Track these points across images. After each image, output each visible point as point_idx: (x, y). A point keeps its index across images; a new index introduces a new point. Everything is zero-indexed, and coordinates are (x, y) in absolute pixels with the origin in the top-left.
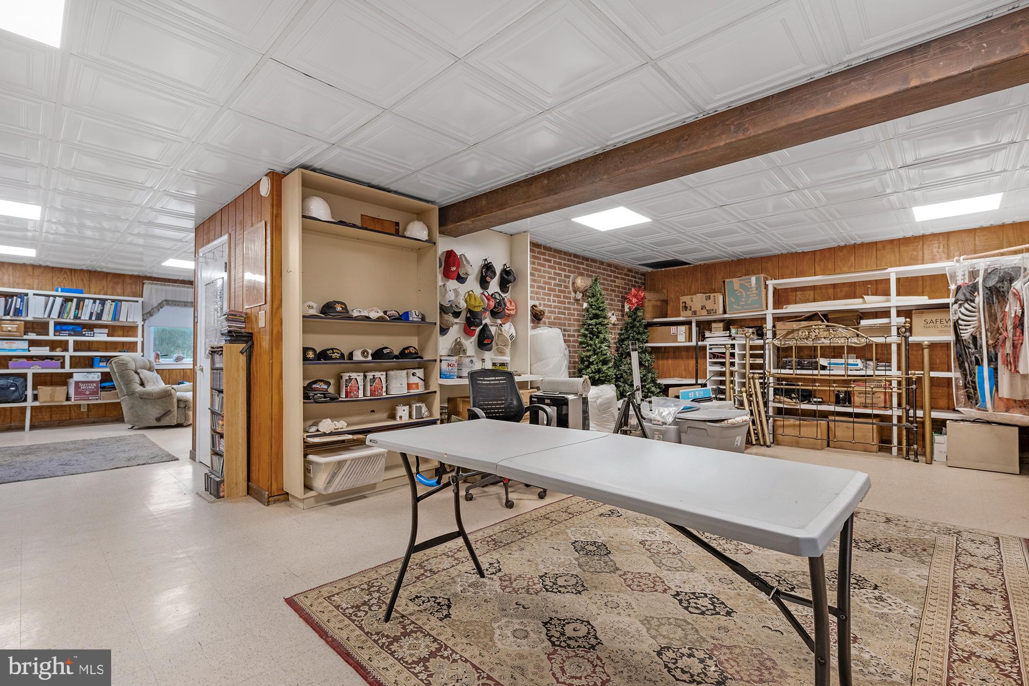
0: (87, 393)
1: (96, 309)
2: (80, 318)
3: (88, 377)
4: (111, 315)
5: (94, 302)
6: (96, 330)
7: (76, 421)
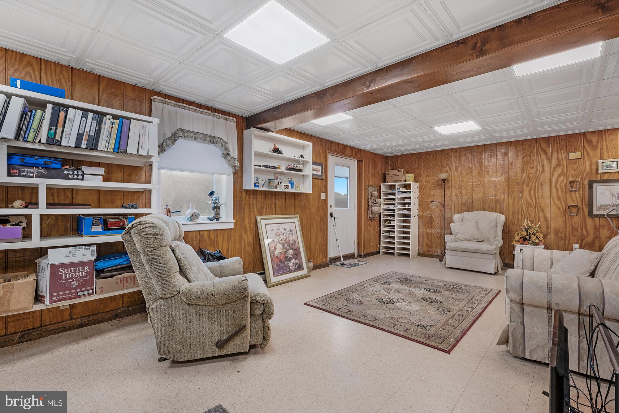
0: (74, 285)
1: (87, 129)
2: (58, 143)
3: (74, 255)
4: (112, 142)
5: (85, 116)
6: (86, 170)
7: (51, 327)
